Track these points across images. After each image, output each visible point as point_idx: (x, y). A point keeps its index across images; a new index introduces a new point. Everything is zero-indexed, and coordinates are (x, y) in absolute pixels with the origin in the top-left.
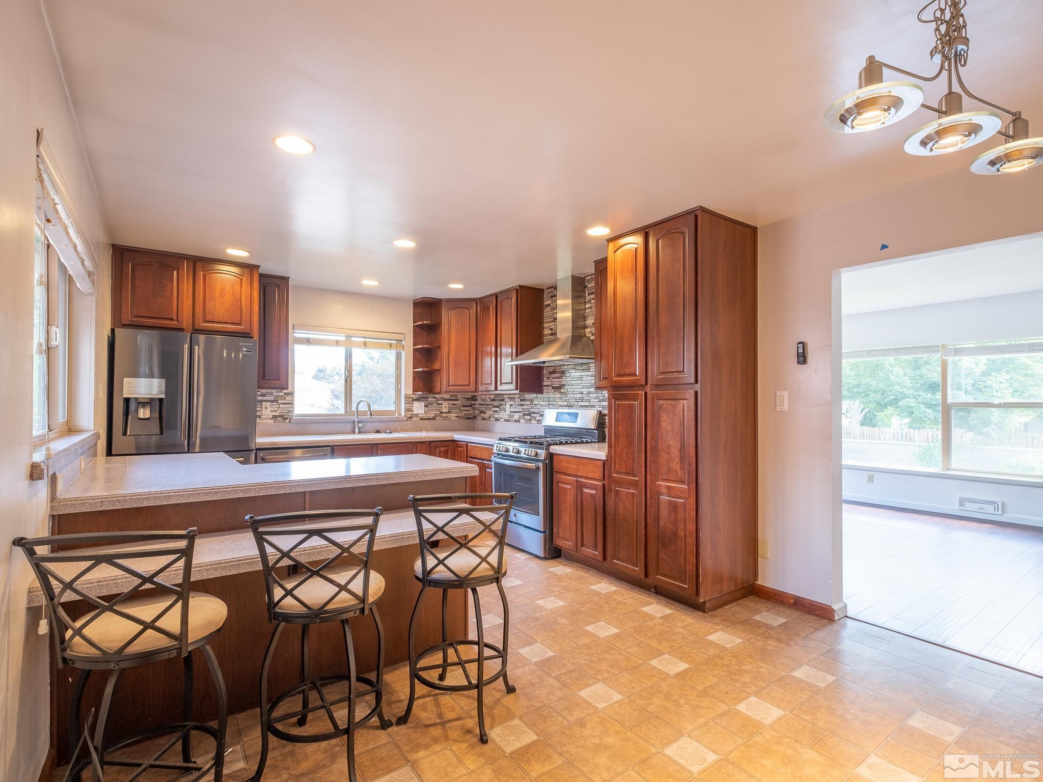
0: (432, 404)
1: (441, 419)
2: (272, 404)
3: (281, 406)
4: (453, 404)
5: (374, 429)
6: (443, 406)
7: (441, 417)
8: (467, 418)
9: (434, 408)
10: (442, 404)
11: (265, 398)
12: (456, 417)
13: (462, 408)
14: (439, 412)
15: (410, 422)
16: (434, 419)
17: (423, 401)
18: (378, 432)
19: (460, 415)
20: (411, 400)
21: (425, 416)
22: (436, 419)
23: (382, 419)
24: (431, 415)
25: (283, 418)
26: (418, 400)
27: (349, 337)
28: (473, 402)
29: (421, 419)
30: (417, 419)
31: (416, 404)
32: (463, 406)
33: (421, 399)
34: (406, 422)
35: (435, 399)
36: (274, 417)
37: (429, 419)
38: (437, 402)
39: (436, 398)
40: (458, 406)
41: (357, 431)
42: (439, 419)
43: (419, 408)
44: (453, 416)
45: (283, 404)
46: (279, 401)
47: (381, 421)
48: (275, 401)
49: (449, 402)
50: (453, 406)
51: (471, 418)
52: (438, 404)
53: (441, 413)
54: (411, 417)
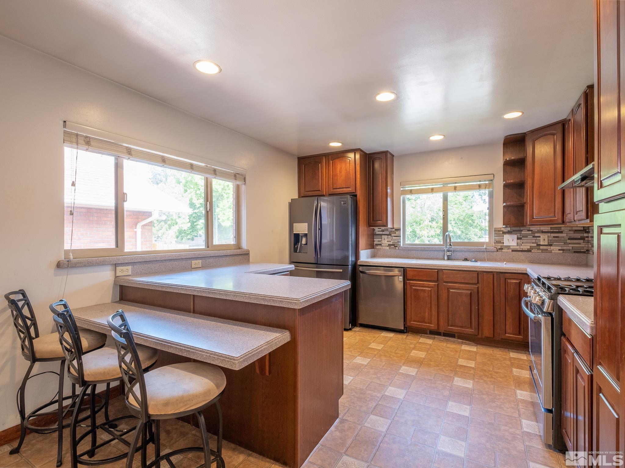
0: (527, 237)
1: (539, 251)
2: (388, 236)
3: (394, 238)
4: (554, 237)
5: (463, 257)
6: (541, 238)
7: (539, 249)
8: (575, 252)
9: (529, 241)
10: (540, 237)
11: (384, 233)
12: (559, 250)
13: (569, 241)
14: (535, 245)
15: (500, 253)
16: (529, 251)
17: (516, 234)
18: (466, 260)
19: (565, 248)
20: (502, 233)
21: (518, 248)
22: (532, 251)
23: (470, 249)
24: (526, 247)
25: (394, 246)
26: (509, 233)
27: (445, 184)
28: (586, 235)
29: (513, 251)
30: (508, 251)
31: (506, 237)
32: (569, 239)
33: (513, 232)
34: (495, 253)
35: (530, 232)
36: (389, 245)
37: (522, 251)
38: (533, 235)
39: (532, 231)
40: (562, 239)
41: (446, 258)
42: (536, 251)
43: (510, 241)
44: (555, 249)
45: (395, 236)
46: (392, 235)
47: (470, 251)
48: (390, 235)
49: (549, 234)
50: (556, 239)
51: (584, 252)
52: (534, 237)
53: (539, 245)
54: (501, 249)
